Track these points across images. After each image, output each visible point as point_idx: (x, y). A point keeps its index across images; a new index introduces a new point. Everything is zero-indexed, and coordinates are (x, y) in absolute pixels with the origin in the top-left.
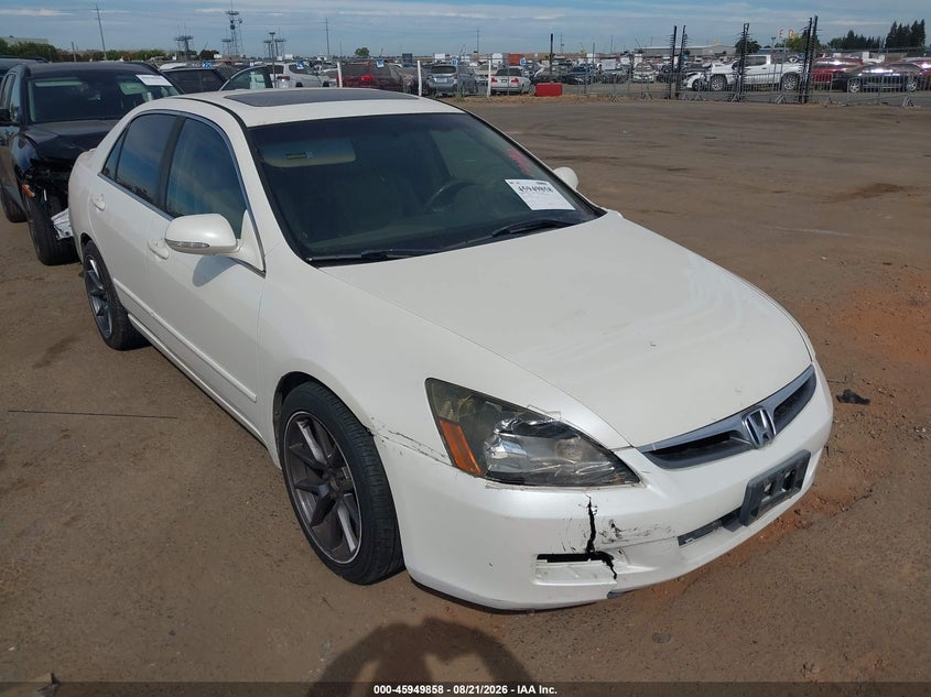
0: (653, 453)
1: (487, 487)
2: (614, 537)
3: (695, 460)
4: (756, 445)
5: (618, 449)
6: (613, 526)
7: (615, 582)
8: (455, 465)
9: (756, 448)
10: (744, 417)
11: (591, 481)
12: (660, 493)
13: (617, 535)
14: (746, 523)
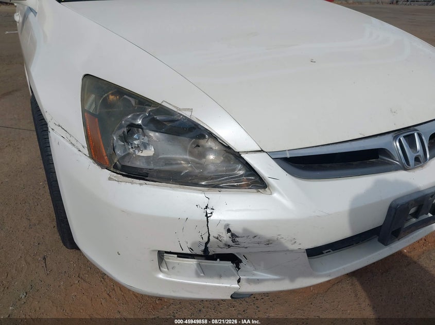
0: (286, 160)
1: (110, 179)
2: (231, 243)
3: (333, 172)
4: (406, 166)
5: (247, 152)
6: (229, 231)
7: (237, 286)
8: (91, 157)
9: (405, 169)
10: (395, 138)
11: (215, 182)
12: (286, 202)
13: (233, 241)
14: (385, 242)
